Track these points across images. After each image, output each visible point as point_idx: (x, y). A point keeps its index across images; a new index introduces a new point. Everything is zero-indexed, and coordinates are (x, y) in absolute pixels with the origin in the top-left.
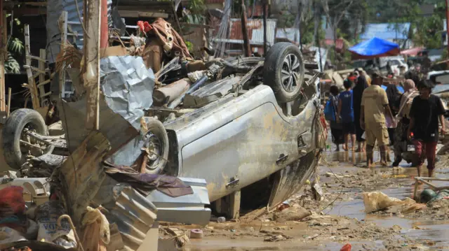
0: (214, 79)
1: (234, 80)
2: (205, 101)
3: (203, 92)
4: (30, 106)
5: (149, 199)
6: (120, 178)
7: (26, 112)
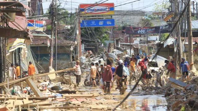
0: (96, 58)
1: (99, 58)
2: (95, 60)
3: (95, 59)
4: (75, 61)
5: (85, 70)
6: (83, 68)
7: (74, 62)
